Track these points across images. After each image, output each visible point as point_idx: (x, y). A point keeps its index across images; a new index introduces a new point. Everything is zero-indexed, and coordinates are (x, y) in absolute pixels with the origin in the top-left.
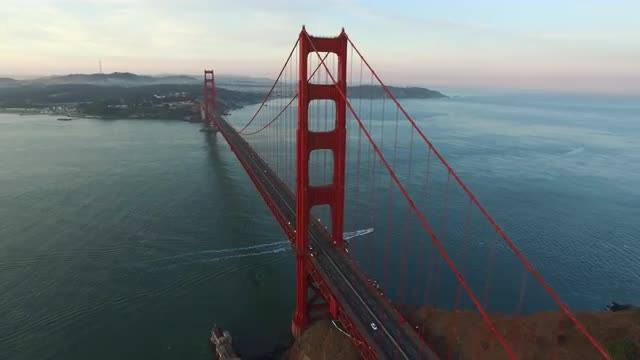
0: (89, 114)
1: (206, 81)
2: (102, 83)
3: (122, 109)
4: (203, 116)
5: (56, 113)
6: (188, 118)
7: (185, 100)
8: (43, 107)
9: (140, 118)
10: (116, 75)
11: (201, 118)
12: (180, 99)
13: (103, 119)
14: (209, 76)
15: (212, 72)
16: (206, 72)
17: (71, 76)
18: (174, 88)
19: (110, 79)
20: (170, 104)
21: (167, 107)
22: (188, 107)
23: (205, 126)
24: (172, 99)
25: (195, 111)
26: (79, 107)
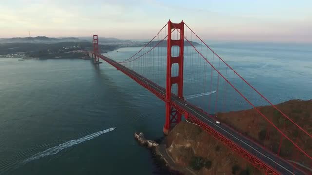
1: (94, 40)
2: (32, 42)
3: (50, 54)
5: (15, 57)
7: (79, 49)
8: (6, 54)
9: (59, 58)
11: (90, 57)
12: (77, 49)
13: (41, 59)
14: (95, 37)
15: (97, 36)
16: (94, 36)
17: (14, 39)
18: (72, 44)
19: (35, 40)
20: (74, 52)
21: (72, 53)
22: (83, 53)
23: (93, 61)
24: (73, 49)
25: (86, 54)
26: (26, 54)
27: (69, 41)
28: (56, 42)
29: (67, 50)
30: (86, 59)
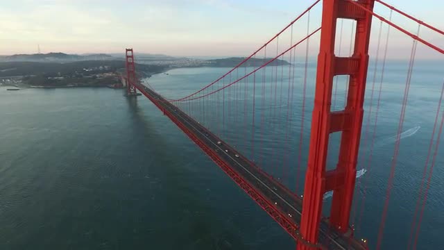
0: (34, 84)
1: (128, 57)
2: (41, 60)
3: (60, 80)
4: (124, 84)
5: (5, 84)
6: (113, 86)
7: (107, 72)
10: (51, 55)
11: (122, 85)
12: (104, 71)
13: (45, 88)
14: (129, 53)
15: (131, 50)
16: (127, 50)
17: (15, 56)
18: (98, 63)
19: (47, 58)
20: (97, 76)
21: (95, 77)
22: (111, 77)
23: (127, 92)
24: (98, 72)
25: (117, 80)
26: (24, 80)
27: (96, 59)
28: (75, 60)
29: (88, 74)
30: (116, 88)
